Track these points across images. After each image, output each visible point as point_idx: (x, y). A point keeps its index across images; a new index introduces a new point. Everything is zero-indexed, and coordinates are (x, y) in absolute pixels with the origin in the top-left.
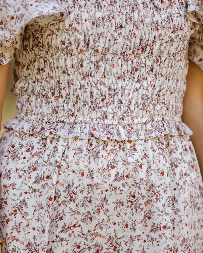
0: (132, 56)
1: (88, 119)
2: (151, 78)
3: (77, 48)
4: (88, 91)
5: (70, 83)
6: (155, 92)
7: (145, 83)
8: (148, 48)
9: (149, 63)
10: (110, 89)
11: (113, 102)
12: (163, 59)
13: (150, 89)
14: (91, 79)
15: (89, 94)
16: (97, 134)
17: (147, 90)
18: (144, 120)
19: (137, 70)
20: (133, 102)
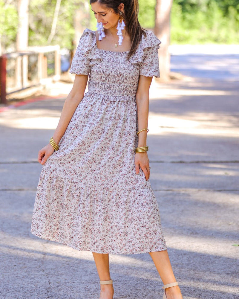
0: (117, 77)
1: (103, 94)
2: (123, 84)
3: (100, 73)
4: (104, 85)
5: (99, 83)
6: (124, 88)
7: (121, 85)
8: (122, 75)
9: (122, 79)
10: (110, 85)
11: (111, 89)
12: (127, 79)
13: (123, 87)
14: (105, 82)
15: (104, 86)
16: (105, 98)
17: (122, 87)
18: (120, 95)
19: (119, 81)
20: (117, 90)
